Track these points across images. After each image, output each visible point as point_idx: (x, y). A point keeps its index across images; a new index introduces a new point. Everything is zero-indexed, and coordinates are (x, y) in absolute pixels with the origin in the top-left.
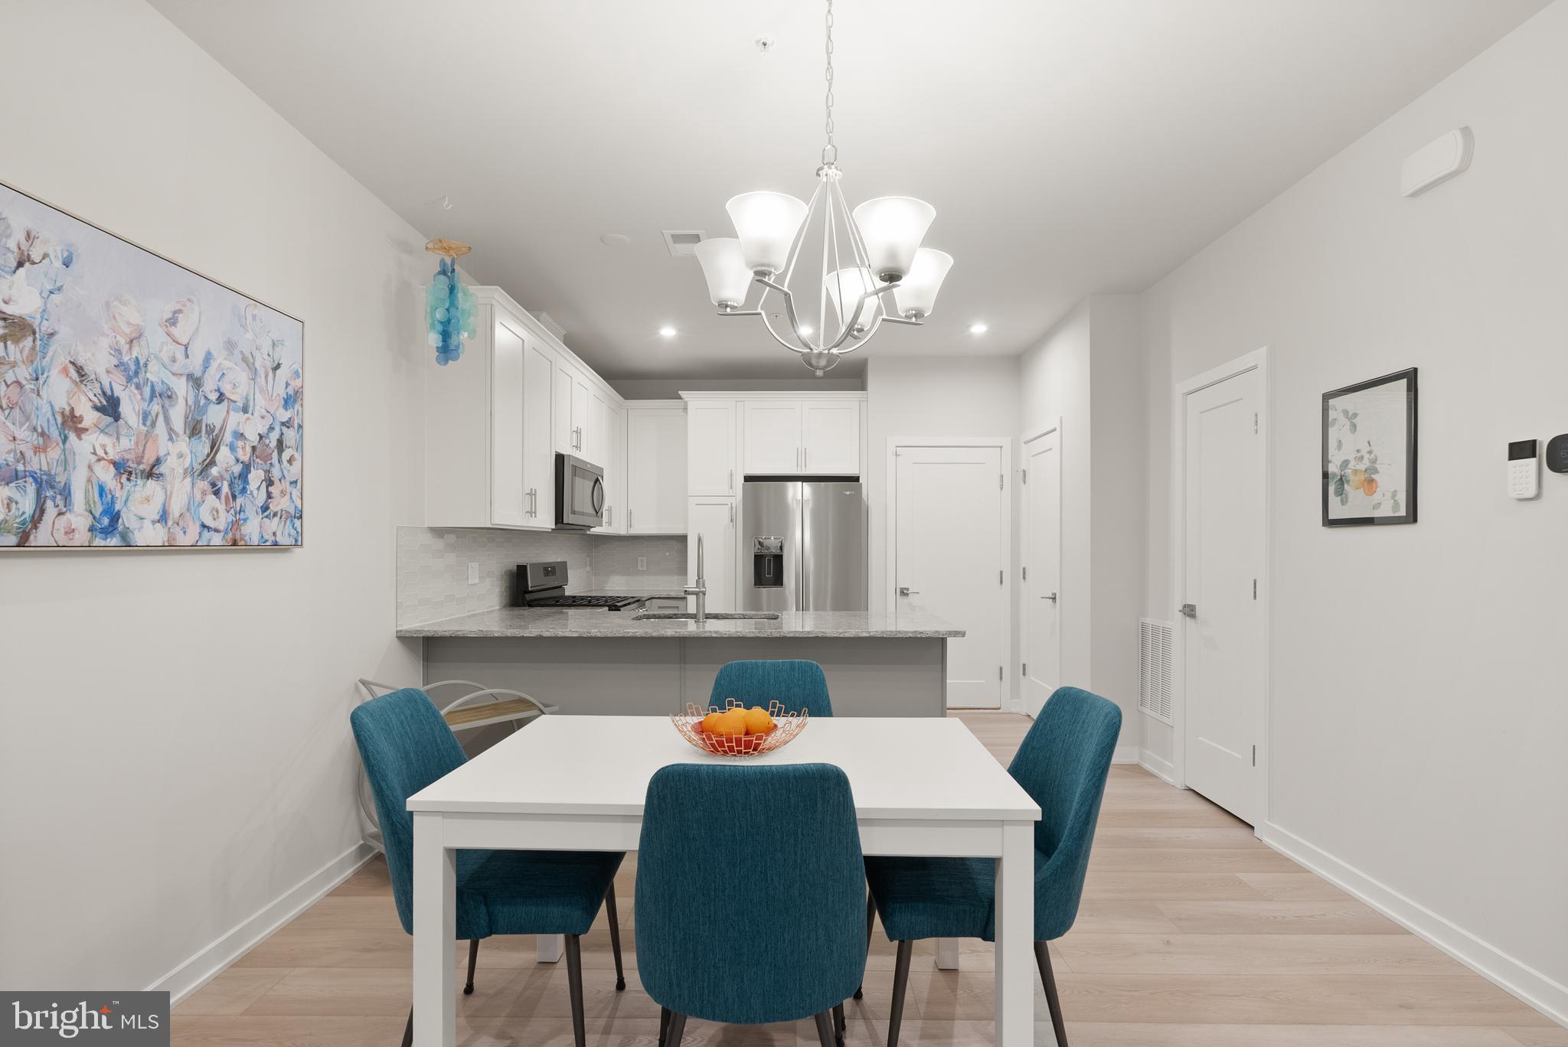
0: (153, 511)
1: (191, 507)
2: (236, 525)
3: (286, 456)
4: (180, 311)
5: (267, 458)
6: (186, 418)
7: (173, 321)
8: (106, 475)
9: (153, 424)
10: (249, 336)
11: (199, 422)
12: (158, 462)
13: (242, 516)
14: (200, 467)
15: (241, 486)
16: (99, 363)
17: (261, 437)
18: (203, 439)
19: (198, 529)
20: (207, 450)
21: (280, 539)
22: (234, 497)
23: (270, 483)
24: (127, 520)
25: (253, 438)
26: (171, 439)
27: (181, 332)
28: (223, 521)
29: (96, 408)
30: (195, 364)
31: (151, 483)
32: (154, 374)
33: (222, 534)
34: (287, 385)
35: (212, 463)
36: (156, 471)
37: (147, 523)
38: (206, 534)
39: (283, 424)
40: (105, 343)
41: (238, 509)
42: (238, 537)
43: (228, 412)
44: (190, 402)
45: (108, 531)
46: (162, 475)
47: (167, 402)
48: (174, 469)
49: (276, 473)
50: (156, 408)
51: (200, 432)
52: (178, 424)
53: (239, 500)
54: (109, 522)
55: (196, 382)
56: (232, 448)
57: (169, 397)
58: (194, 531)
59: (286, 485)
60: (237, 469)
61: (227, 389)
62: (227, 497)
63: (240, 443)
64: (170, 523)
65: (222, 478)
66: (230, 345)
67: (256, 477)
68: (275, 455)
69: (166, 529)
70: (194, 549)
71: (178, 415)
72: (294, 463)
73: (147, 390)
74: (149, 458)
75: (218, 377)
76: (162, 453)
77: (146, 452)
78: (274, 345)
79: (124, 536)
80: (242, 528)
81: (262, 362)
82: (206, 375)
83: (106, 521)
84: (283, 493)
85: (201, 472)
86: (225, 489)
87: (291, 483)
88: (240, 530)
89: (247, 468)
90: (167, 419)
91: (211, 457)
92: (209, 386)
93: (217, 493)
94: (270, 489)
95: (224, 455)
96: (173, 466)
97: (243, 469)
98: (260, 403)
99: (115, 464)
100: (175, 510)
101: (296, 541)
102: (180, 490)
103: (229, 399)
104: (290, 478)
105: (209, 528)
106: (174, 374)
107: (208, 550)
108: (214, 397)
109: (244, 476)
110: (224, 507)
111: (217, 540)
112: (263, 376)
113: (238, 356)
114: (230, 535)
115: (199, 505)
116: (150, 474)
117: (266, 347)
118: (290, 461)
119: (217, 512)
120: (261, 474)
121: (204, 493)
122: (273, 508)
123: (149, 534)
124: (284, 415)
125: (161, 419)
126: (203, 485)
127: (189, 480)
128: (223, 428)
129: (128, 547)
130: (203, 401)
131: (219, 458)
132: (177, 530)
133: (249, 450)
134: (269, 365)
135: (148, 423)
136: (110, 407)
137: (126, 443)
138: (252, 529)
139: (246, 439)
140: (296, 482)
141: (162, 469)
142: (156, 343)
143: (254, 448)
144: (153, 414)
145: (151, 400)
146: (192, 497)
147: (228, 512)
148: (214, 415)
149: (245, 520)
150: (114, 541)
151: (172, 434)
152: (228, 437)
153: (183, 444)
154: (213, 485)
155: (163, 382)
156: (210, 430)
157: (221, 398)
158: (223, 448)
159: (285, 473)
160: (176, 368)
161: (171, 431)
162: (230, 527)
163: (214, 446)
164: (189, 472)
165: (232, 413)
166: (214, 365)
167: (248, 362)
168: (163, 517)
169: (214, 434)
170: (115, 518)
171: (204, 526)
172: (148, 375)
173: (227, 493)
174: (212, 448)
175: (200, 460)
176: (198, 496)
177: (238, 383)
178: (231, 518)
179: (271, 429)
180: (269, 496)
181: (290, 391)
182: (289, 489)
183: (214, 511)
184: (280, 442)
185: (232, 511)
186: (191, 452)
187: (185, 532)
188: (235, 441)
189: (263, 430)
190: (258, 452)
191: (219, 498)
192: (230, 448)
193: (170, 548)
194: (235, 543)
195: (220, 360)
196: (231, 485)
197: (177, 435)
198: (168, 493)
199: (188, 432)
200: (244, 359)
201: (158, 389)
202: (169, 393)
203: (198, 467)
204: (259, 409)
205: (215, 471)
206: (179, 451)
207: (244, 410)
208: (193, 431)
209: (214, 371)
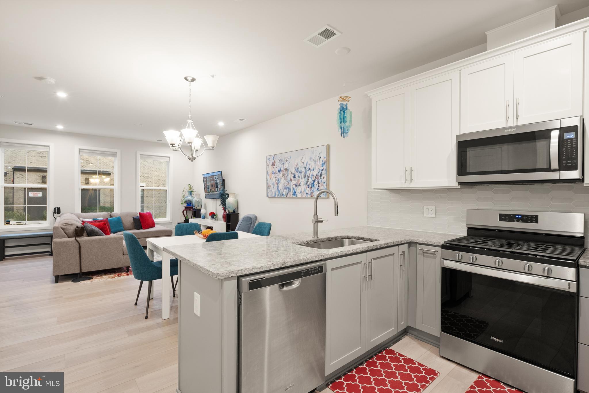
0: (300, 191)
1: (305, 190)
2: (312, 193)
3: (322, 177)
4: (303, 157)
5: (318, 178)
7: (302, 160)
8: (294, 186)
10: (314, 155)
11: (306, 175)
12: (300, 183)
13: (313, 191)
15: (313, 185)
16: (293, 170)
17: (317, 174)
19: (306, 194)
20: (307, 179)
22: (312, 187)
23: (319, 183)
24: (297, 193)
25: (315, 175)
27: (303, 161)
28: (309, 193)
29: (293, 177)
30: (305, 165)
31: (299, 187)
32: (300, 169)
34: (323, 161)
35: (308, 182)
39: (322, 170)
40: (294, 167)
44: (304, 172)
45: (294, 195)
49: (320, 181)
50: (300, 174)
52: (303, 176)
54: (295, 194)
55: (305, 168)
56: (311, 178)
58: (305, 194)
59: (322, 183)
60: (312, 182)
61: (310, 167)
62: (310, 188)
63: (313, 177)
66: (311, 159)
67: (316, 183)
68: (320, 177)
69: (301, 194)
70: (305, 198)
72: (324, 178)
73: (299, 172)
78: (319, 154)
79: (296, 196)
81: (317, 158)
83: (294, 193)
84: (322, 185)
86: (310, 186)
87: (324, 183)
89: (314, 181)
90: (301, 176)
92: (307, 168)
93: (309, 187)
94: (319, 185)
95: (310, 180)
96: (302, 184)
98: (317, 167)
99: (295, 185)
100: (302, 191)
101: (325, 196)
102: (303, 187)
103: (311, 169)
104: (323, 182)
106: (302, 168)
107: (308, 198)
108: (308, 170)
109: (313, 183)
110: (310, 190)
111: (309, 196)
112: (317, 161)
113: (312, 160)
116: (299, 185)
117: (318, 155)
118: (323, 178)
120: (317, 182)
121: (307, 188)
122: (320, 189)
123: (299, 195)
124: (322, 168)
126: (307, 186)
129: (297, 197)
130: (306, 171)
132: (303, 194)
133: (314, 178)
134: (318, 159)
135: (299, 178)
136: (294, 177)
137: (296, 181)
140: (325, 182)
141: (300, 184)
142: (300, 164)
143: (315, 177)
144: (299, 176)
146: (305, 188)
148: (308, 173)
149: (314, 192)
150: (295, 196)
152: (310, 176)
153: (303, 180)
154: (308, 186)
156: (307, 176)
157: (309, 169)
159: (322, 181)
161: (302, 178)
164: (304, 184)
165: (311, 171)
166: (308, 164)
167: (314, 160)
170: (295, 193)
171: (307, 193)
177: (312, 165)
179: (319, 172)
180: (319, 186)
181: (323, 162)
182: (323, 184)
183: (308, 191)
184: (321, 174)
186: (305, 181)
189: (317, 173)
190: (316, 178)
193: (302, 197)
194: (312, 196)
195: (309, 162)
196: (311, 185)
198: (301, 188)
200: (313, 160)
202: (301, 172)
203: (306, 183)
204: (316, 169)
205: (308, 183)
206: (303, 181)
207: (314, 170)
208: (305, 177)
209: (308, 165)
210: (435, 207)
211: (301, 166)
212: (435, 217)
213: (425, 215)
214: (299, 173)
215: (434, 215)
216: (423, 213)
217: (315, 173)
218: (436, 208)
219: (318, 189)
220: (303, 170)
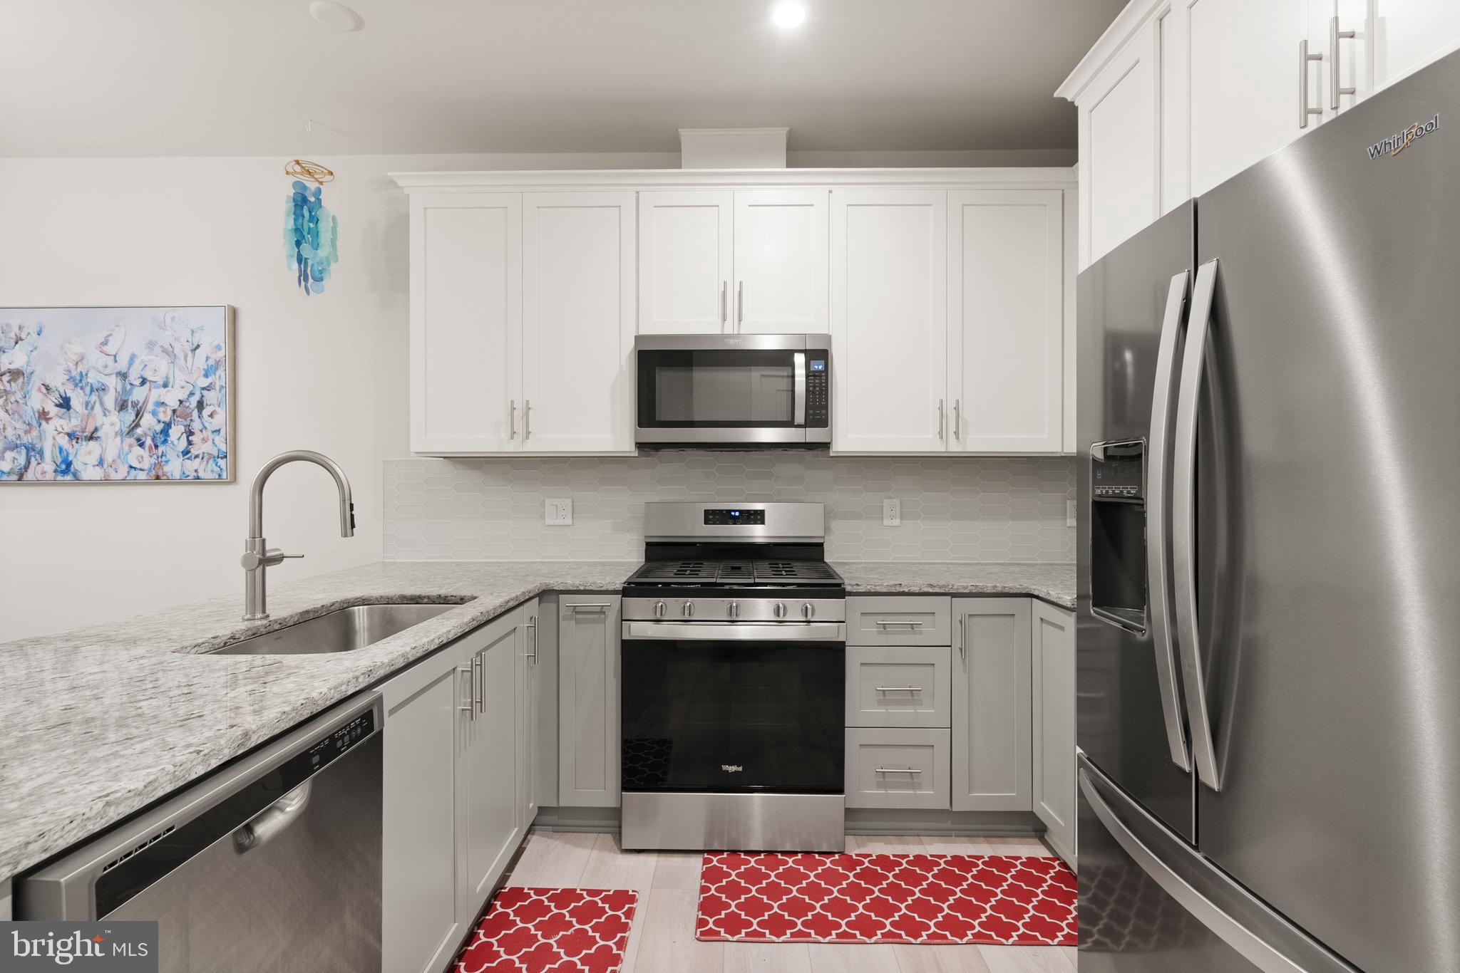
0: (94, 459)
1: (121, 455)
2: (158, 465)
3: (206, 412)
4: (111, 335)
5: (187, 416)
6: (116, 400)
7: (105, 343)
8: (63, 441)
9: (92, 408)
10: (168, 333)
11: (126, 401)
12: (96, 430)
13: (164, 458)
14: (128, 430)
15: (163, 439)
16: (58, 381)
17: (181, 402)
18: (130, 411)
19: (126, 468)
20: (133, 417)
21: (201, 474)
22: (156, 447)
23: (190, 433)
24: (77, 465)
25: (173, 403)
26: (105, 415)
27: (110, 349)
28: (146, 465)
29: (57, 405)
30: (121, 365)
31: (92, 443)
32: (93, 378)
33: (146, 472)
34: (207, 358)
35: (138, 425)
36: (95, 435)
37: (90, 467)
38: (133, 472)
39: (204, 389)
40: (60, 367)
41: (160, 454)
42: (160, 473)
43: (150, 390)
44: (119, 389)
45: (65, 472)
46: (99, 437)
47: (101, 393)
48: (107, 433)
49: (196, 426)
51: (127, 407)
52: (110, 405)
53: (161, 449)
54: (65, 467)
55: (123, 376)
56: (154, 413)
57: (103, 389)
58: (123, 468)
59: (206, 434)
60: (159, 427)
61: (149, 375)
62: (150, 448)
63: (161, 409)
64: (105, 466)
65: (146, 435)
66: (151, 345)
67: (176, 431)
68: (195, 413)
69: (103, 470)
70: (124, 482)
71: (110, 400)
72: (215, 416)
73: (88, 389)
74: (90, 428)
75: (141, 368)
76: (98, 425)
77: (88, 425)
78: (193, 332)
79: (75, 475)
80: (164, 467)
81: (181, 347)
82: (131, 369)
84: (204, 440)
85: (129, 433)
86: (149, 442)
87: (213, 432)
88: (162, 469)
89: (168, 425)
90: (102, 403)
91: (135, 423)
92: (134, 377)
93: (142, 445)
94: (190, 438)
95: (148, 421)
96: (107, 431)
97: (164, 427)
98: (179, 378)
99: (68, 434)
100: (109, 458)
101: (220, 476)
102: (111, 445)
103: (150, 381)
104: (211, 428)
105: (135, 468)
106: (106, 375)
107: (136, 482)
108: (138, 382)
109: (165, 431)
110: (148, 454)
111: (142, 476)
112: (182, 358)
113: (157, 349)
114: (153, 473)
115: (127, 454)
116: (91, 438)
117: (186, 334)
118: (211, 416)
119: (142, 457)
120: (182, 429)
121: (131, 446)
122: (194, 451)
123: (91, 473)
124: (205, 382)
125: (98, 404)
126: (132, 440)
127: (119, 438)
128: (145, 402)
129: (78, 481)
130: (128, 387)
131: (142, 422)
132: (111, 471)
133: (169, 413)
134: (188, 347)
135: (89, 408)
136: (65, 404)
137: (75, 421)
138: (174, 467)
139: (166, 405)
140: (219, 431)
141: (98, 434)
142: (95, 359)
143: (174, 411)
144: (92, 402)
145: (91, 393)
146: (121, 449)
147: (151, 457)
148: (138, 394)
149: (167, 462)
150: (69, 477)
151: (105, 412)
152: (150, 407)
153: (114, 417)
154: (138, 440)
155: (99, 382)
156: (135, 404)
157: (144, 382)
158: (146, 415)
159: (206, 425)
160: (107, 371)
161: (104, 409)
162: (153, 467)
163: (138, 414)
164: (119, 433)
165: (153, 390)
166: (137, 362)
167: (169, 353)
168: (101, 463)
169: (138, 407)
170: (69, 464)
171: (131, 466)
172: (88, 380)
173: (150, 445)
174: (137, 416)
175: (127, 425)
176: (126, 448)
177: (159, 367)
178: (153, 461)
179: (192, 394)
180: (190, 443)
181: (210, 363)
182: (211, 436)
183: (142, 458)
184: (200, 402)
185: (155, 456)
186: (120, 421)
187: (116, 472)
188: (157, 408)
189: (182, 396)
190: (178, 413)
191: (144, 448)
192: (153, 414)
193: (106, 482)
194: (158, 478)
195: (143, 356)
196: (153, 439)
197: (109, 412)
198: (104, 447)
199: (117, 408)
200: (165, 351)
201: (95, 387)
202: (103, 387)
203: (125, 430)
204: (179, 383)
205: (139, 431)
206: (111, 423)
207: (165, 385)
208: (122, 406)
209: (137, 365)
210: (571, 500)
211: (100, 367)
212: (571, 524)
213: (548, 521)
214: (92, 390)
215: (568, 521)
216: (543, 517)
217: (172, 399)
218: (573, 502)
219: (186, 453)
220: (113, 383)
